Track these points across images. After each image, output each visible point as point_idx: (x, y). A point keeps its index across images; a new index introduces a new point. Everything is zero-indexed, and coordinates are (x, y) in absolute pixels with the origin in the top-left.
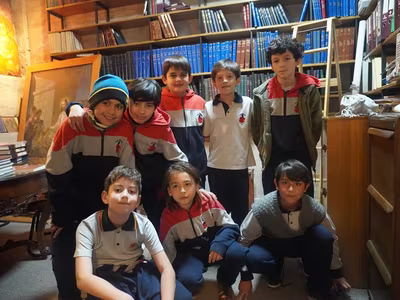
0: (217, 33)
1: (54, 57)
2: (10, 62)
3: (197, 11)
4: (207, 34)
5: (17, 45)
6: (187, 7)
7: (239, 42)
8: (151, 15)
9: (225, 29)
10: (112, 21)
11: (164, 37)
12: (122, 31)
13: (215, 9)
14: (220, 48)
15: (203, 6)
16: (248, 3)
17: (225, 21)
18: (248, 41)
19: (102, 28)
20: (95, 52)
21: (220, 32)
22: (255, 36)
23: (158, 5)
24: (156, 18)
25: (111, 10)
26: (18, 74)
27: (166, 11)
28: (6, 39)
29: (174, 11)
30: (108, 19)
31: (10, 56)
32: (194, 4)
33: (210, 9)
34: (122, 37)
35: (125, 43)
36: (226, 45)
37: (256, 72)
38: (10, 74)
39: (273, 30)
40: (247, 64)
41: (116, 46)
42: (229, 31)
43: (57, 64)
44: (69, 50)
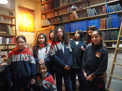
0: (93, 16)
1: (43, 27)
2: (32, 29)
3: (85, 9)
4: (89, 17)
5: (34, 23)
6: (82, 8)
7: (101, 19)
8: (70, 12)
9: (96, 15)
10: (59, 15)
11: (74, 19)
12: (62, 18)
13: (92, 8)
14: (94, 22)
15: (88, 7)
16: (105, 4)
17: (95, 12)
18: (105, 19)
19: (56, 17)
20: (53, 25)
21: (94, 16)
22: (107, 17)
23: (72, 9)
24: (71, 13)
25: (59, 11)
26: (34, 32)
27: (75, 10)
28: (32, 22)
29: (77, 10)
30: (58, 14)
31: (32, 27)
32: (84, 7)
33: (90, 8)
34: (62, 20)
35: (63, 21)
36: (96, 21)
37: (107, 30)
38: (32, 32)
39: (115, 14)
40: (104, 27)
41: (59, 23)
42: (97, 15)
43: (44, 29)
44: (46, 25)
